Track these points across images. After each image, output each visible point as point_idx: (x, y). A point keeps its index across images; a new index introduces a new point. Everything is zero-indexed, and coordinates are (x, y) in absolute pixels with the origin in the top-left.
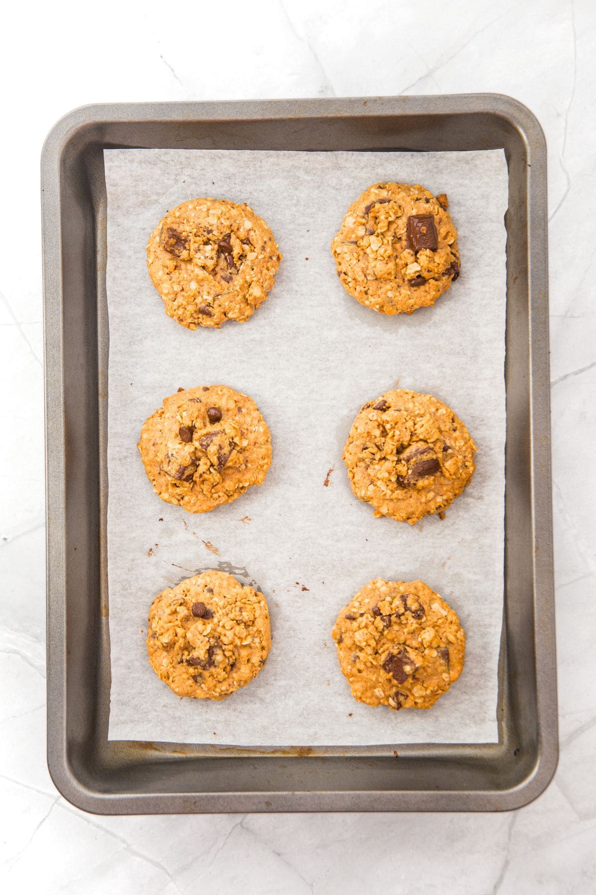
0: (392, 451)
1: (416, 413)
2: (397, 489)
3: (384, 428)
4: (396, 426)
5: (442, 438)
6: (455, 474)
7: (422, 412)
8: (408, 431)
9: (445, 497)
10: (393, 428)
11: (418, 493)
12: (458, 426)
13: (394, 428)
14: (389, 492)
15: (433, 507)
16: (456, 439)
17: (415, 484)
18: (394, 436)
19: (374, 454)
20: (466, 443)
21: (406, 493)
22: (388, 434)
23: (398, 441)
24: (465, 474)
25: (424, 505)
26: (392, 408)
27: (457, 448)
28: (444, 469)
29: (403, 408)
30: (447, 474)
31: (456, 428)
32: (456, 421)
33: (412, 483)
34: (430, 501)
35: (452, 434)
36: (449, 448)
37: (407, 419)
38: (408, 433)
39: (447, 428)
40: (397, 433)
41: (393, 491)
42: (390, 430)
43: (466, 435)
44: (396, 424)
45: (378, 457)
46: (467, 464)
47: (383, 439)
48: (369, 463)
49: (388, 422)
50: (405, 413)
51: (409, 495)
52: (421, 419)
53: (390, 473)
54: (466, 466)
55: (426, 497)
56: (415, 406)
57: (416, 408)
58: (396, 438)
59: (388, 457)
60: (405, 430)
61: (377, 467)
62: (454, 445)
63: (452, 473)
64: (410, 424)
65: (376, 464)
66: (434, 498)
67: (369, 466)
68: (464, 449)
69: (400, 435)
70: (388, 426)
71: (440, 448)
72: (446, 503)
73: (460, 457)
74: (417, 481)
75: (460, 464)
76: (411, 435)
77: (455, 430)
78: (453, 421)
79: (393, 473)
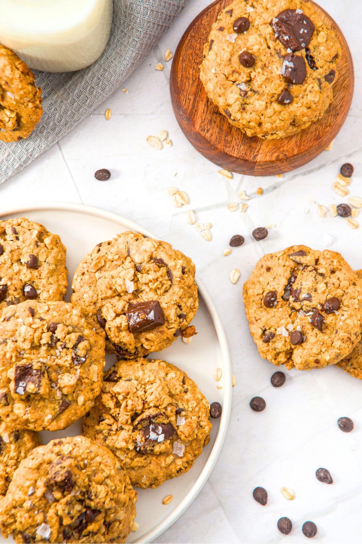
0: (127, 422)
1: (147, 380)
2: (135, 456)
3: (117, 398)
4: (128, 397)
5: (174, 401)
6: (189, 435)
7: (152, 378)
8: (140, 400)
9: (185, 460)
10: (125, 398)
11: (157, 458)
12: (190, 388)
13: (127, 398)
14: (128, 460)
15: (173, 470)
16: (188, 401)
17: (152, 450)
18: (127, 406)
19: (111, 425)
20: (198, 404)
21: (145, 459)
22: (121, 405)
23: (132, 410)
24: (201, 434)
25: (164, 470)
26: (124, 379)
27: (190, 409)
28: (179, 433)
29: (133, 378)
30: (183, 437)
31: (187, 389)
32: (186, 383)
33: (148, 449)
34: (170, 465)
35: (183, 397)
36: (183, 410)
37: (138, 388)
38: (140, 402)
39: (178, 391)
40: (130, 402)
41: (132, 459)
42: (123, 400)
43: (199, 396)
44: (128, 394)
45: (114, 427)
46: (202, 423)
47: (118, 410)
48: (107, 435)
49: (119, 394)
50: (136, 382)
51: (149, 462)
52: (151, 386)
53: (127, 442)
54: (201, 426)
55: (165, 461)
56: (144, 374)
57: (146, 376)
58: (129, 408)
59: (124, 427)
60: (137, 399)
61: (114, 437)
62: (186, 407)
63: (187, 435)
64: (141, 393)
65: (114, 435)
66: (173, 462)
67: (107, 437)
68: (197, 409)
69: (132, 405)
70: (120, 398)
71: (172, 412)
72: (186, 465)
73: (194, 418)
74: (153, 446)
75: (194, 425)
76: (144, 404)
77: (186, 392)
78: (184, 382)
79: (130, 441)
